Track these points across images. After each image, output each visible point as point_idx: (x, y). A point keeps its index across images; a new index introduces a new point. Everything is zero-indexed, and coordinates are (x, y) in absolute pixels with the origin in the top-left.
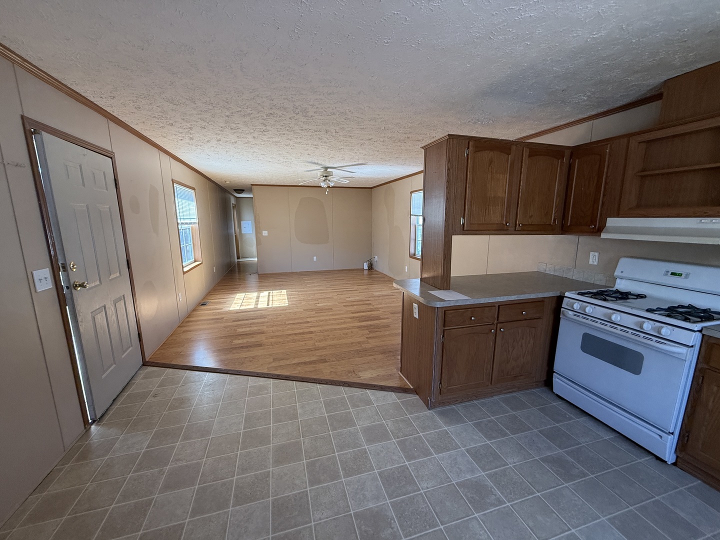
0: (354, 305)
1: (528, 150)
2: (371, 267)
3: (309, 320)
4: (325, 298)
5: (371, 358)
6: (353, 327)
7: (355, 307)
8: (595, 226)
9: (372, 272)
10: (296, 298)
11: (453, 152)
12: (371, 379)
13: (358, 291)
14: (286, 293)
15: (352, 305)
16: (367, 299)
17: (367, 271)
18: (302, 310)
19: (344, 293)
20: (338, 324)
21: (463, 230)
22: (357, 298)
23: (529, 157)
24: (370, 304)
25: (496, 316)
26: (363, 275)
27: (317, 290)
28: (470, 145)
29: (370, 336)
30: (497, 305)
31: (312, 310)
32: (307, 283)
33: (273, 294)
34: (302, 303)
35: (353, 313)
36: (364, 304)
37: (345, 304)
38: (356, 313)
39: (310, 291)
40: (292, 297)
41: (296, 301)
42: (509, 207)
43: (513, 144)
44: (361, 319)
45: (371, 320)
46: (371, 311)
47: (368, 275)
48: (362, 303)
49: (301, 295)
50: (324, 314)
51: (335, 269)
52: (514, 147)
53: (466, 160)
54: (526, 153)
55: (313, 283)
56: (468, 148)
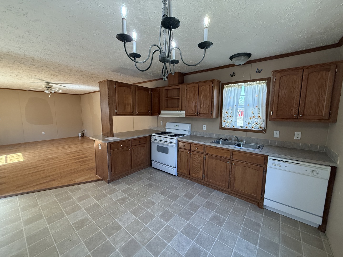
0: (72, 154)
1: (137, 88)
2: (83, 135)
3: (41, 165)
4: (52, 153)
5: (82, 173)
6: (72, 163)
7: (73, 154)
8: (159, 113)
9: (84, 137)
10: (30, 156)
11: (109, 86)
12: (82, 180)
13: (75, 147)
14: (21, 154)
15: (71, 154)
16: (80, 150)
17: (81, 137)
18: (36, 161)
19: (66, 149)
20: (62, 163)
21: (117, 114)
22: (74, 150)
23: (138, 90)
24: (82, 152)
25: (130, 144)
26: (79, 139)
27: (46, 150)
28: (116, 84)
29: (81, 165)
30: (130, 140)
31: (44, 160)
32: (39, 147)
33: (10, 156)
34: (36, 158)
35: (71, 157)
36: (78, 153)
37: (66, 154)
38: (73, 157)
39: (41, 151)
40: (26, 156)
41: (31, 157)
42: (133, 106)
43: (132, 85)
44: (76, 159)
45: (82, 158)
46: (82, 155)
47: (81, 139)
48: (77, 152)
49: (35, 154)
50: (52, 160)
51: (59, 138)
52: (132, 87)
53: (115, 89)
54: (137, 89)
55: (44, 147)
56: (115, 85)
